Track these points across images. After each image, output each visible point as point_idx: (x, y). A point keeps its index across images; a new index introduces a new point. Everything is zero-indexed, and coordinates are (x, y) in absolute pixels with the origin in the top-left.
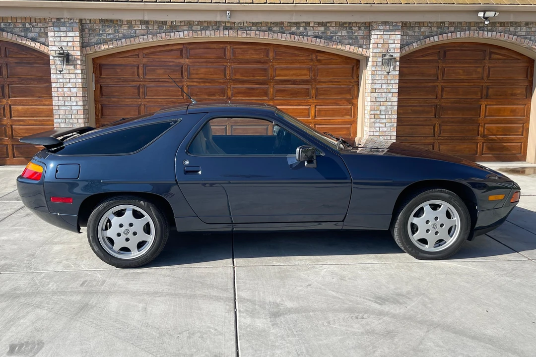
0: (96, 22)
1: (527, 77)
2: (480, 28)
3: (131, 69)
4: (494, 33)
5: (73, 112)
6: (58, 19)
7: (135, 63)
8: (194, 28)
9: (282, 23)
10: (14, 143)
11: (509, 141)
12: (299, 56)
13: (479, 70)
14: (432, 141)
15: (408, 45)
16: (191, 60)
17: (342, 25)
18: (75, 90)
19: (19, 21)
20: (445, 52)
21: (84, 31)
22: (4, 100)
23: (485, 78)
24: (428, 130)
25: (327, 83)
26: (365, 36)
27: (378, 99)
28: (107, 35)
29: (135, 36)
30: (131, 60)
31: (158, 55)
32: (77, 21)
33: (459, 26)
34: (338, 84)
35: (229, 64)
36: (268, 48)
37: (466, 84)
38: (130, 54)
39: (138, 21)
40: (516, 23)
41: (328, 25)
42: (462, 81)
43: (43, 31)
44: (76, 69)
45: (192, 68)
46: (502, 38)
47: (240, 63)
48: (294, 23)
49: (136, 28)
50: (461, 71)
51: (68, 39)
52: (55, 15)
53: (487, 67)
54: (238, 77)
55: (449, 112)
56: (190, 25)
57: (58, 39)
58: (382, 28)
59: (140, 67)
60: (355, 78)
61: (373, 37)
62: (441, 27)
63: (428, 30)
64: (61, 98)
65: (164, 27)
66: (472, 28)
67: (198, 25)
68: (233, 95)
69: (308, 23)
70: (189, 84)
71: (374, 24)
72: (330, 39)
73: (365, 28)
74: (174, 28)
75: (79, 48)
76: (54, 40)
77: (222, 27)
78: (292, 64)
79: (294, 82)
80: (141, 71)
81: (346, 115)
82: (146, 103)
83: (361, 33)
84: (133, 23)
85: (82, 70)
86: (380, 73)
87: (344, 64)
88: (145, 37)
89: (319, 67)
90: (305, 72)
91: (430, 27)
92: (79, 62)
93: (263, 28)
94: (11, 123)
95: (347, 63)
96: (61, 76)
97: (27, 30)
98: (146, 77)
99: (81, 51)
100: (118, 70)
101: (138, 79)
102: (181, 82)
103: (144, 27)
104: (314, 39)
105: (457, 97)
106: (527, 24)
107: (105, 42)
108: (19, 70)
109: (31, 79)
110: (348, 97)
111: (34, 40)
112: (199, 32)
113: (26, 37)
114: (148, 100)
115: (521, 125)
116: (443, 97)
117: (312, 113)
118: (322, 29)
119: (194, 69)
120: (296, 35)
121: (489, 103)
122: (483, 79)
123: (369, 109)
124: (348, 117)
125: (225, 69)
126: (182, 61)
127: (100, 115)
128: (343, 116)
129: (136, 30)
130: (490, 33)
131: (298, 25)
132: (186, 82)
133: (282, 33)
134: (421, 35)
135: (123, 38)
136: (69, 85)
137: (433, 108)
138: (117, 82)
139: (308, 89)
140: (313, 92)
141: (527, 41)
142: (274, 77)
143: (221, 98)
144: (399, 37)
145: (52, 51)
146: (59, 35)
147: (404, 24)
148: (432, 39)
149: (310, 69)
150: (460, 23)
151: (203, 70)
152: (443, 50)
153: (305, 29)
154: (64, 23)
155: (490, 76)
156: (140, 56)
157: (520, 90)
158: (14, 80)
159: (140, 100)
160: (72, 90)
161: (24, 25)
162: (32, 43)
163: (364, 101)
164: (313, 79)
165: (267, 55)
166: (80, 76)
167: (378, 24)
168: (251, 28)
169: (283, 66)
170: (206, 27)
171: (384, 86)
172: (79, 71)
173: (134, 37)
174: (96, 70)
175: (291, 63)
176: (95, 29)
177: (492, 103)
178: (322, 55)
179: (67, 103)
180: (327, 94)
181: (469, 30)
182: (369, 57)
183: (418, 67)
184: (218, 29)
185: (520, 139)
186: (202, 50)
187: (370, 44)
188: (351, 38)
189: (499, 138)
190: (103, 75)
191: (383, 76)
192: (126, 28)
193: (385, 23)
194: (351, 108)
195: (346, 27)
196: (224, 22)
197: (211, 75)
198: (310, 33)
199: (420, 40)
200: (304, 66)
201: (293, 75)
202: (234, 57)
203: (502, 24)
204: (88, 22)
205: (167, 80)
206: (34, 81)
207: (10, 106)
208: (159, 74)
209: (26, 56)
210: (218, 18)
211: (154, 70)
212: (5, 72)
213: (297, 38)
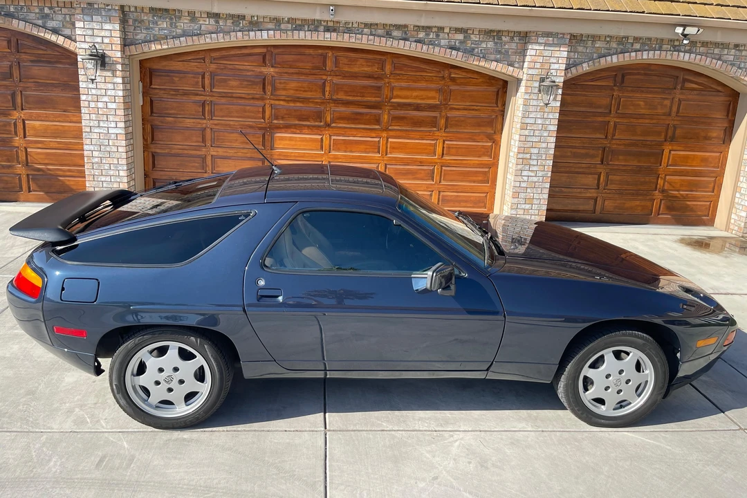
0: (145, 11)
1: (728, 116)
2: (674, 46)
3: (194, 77)
4: (693, 56)
5: (110, 136)
6: (89, 4)
7: (200, 70)
8: (283, 26)
9: (406, 26)
10: (29, 173)
11: (695, 199)
12: (426, 72)
13: (667, 103)
14: (595, 195)
15: (575, 65)
16: (277, 70)
17: (488, 32)
18: (113, 106)
19: (35, 4)
20: (623, 76)
21: (127, 22)
22: (15, 112)
23: (673, 114)
24: (590, 180)
25: (462, 111)
26: (519, 51)
27: (529, 139)
28: (159, 30)
29: (200, 34)
30: (193, 67)
31: (230, 61)
32: (117, 8)
33: (647, 44)
34: (477, 112)
35: (329, 78)
36: (383, 58)
37: (647, 121)
38: (191, 57)
39: (204, 13)
40: (722, 44)
41: (469, 32)
42: (642, 116)
43: (68, 19)
44: (114, 76)
45: (278, 81)
46: (702, 63)
47: (344, 77)
48: (423, 27)
49: (200, 23)
50: (642, 103)
51: (103, 33)
53: (677, 100)
54: (341, 96)
55: (621, 157)
56: (277, 21)
57: (90, 32)
58: (543, 41)
59: (206, 76)
60: (500, 105)
61: (529, 52)
62: (623, 44)
63: (605, 46)
64: (93, 117)
65: (240, 23)
66: (665, 47)
67: (288, 22)
68: (333, 121)
69: (441, 29)
70: (273, 102)
71: (532, 34)
72: (470, 52)
73: (519, 40)
74: (255, 25)
75: (119, 48)
76: (84, 33)
77: (322, 28)
78: (416, 83)
79: (418, 108)
80: (207, 82)
81: (484, 155)
82: (214, 127)
83: (514, 46)
84: (197, 15)
85: (123, 78)
86: (535, 103)
87: (487, 86)
88: (214, 36)
89: (453, 87)
90: (432, 94)
91: (608, 42)
92: (119, 67)
93: (380, 32)
94: (24, 145)
95: (491, 85)
96: (94, 86)
97: (45, 17)
98: (214, 90)
99: (123, 51)
100: (176, 79)
101: (203, 93)
102: (262, 99)
103: (212, 21)
104: (448, 50)
105: (632, 138)
106: (736, 46)
107: (157, 39)
108: (36, 71)
109: (52, 85)
110: (490, 131)
111: (55, 31)
112: (289, 33)
113: (44, 27)
114: (216, 122)
115: (713, 179)
116: (615, 138)
117: (439, 150)
118: (461, 37)
119: (280, 83)
120: (424, 43)
121: (675, 148)
122: (670, 115)
123: (516, 150)
124: (486, 159)
125: (324, 83)
126: (264, 70)
127: (149, 140)
128: (479, 157)
129: (201, 25)
130: (687, 55)
131: (428, 30)
132: (269, 99)
133: (405, 39)
134: (594, 53)
135: (183, 36)
136: (106, 99)
137: (600, 152)
138: (173, 95)
139: (436, 117)
140: (443, 122)
141: (735, 69)
142: (391, 98)
143: (317, 123)
144: (565, 54)
145: (81, 48)
146: (90, 27)
147: (573, 37)
148: (609, 58)
149: (439, 91)
150: (650, 39)
151: (293, 85)
152: (620, 75)
153: (438, 36)
154: (98, 9)
155: (681, 111)
156: (207, 60)
157: (716, 133)
158: (29, 85)
159: (205, 121)
160: (110, 105)
161: (42, 10)
162: (53, 36)
163: (510, 138)
164: (444, 105)
165: (382, 69)
166: (121, 87)
167: (537, 36)
168: (362, 31)
169: (404, 84)
170: (300, 25)
171: (539, 121)
172: (120, 80)
173: (198, 35)
174: (144, 76)
175: (415, 81)
176: (143, 21)
177: (679, 148)
178: (456, 71)
179: (102, 124)
180: (461, 126)
181: (660, 49)
182: (521, 80)
183: (585, 95)
184: (316, 30)
185: (709, 197)
186: (293, 56)
187: (524, 62)
188: (500, 52)
189: (681, 194)
190: (155, 85)
191: (539, 108)
192: (186, 21)
193: (548, 35)
194: (492, 146)
195: (494, 36)
196: (324, 21)
197: (305, 91)
198: (443, 43)
199: (592, 59)
200: (433, 86)
201: (416, 97)
202: (336, 69)
203: (705, 44)
204: (132, 9)
205: (243, 96)
206: (56, 87)
207: (24, 121)
208: (232, 87)
209: (45, 52)
210: (317, 15)
211: (225, 81)
212: (16, 74)
213: (425, 47)
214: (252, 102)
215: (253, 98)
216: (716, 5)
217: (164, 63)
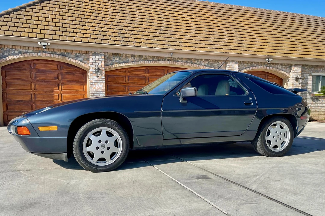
0: (111, 54)
3: (122, 77)
4: (270, 67)
6: (95, 52)
7: (124, 75)
8: (155, 59)
9: (191, 59)
16: (149, 75)
17: (215, 61)
18: (101, 86)
19: (74, 52)
21: (106, 58)
26: (224, 66)
28: (115, 61)
30: (122, 74)
31: (134, 72)
32: (104, 53)
38: (122, 71)
39: (130, 55)
40: (277, 64)
41: (210, 61)
43: (85, 57)
44: (102, 76)
46: (273, 70)
48: (196, 59)
49: (129, 58)
51: (99, 62)
52: (94, 50)
56: (153, 58)
57: (94, 62)
58: (231, 63)
59: (126, 77)
61: (227, 67)
62: (252, 64)
65: (141, 58)
67: (156, 58)
69: (202, 60)
71: (227, 61)
73: (224, 63)
74: (146, 59)
75: (104, 66)
76: (92, 62)
77: (167, 60)
84: (128, 56)
88: (133, 62)
91: (248, 64)
92: (104, 73)
93: (184, 61)
97: (77, 57)
98: (129, 82)
99: (105, 68)
100: (116, 78)
101: (125, 83)
103: (133, 58)
104: (204, 66)
106: (281, 64)
107: (115, 64)
108: (67, 76)
109: (73, 81)
111: (81, 61)
112: (157, 61)
113: (77, 60)
118: (207, 62)
126: (145, 74)
130: (269, 67)
131: (198, 60)
133: (192, 63)
134: (245, 67)
135: (123, 63)
136: (99, 84)
138: (115, 84)
144: (238, 67)
145: (91, 67)
147: (239, 62)
148: (249, 69)
150: (258, 63)
153: (201, 62)
154: (98, 54)
156: (127, 72)
159: (126, 93)
161: (76, 54)
166: (104, 80)
167: (229, 62)
168: (179, 61)
170: (160, 59)
172: (104, 77)
173: (128, 62)
176: (110, 58)
179: (97, 93)
181: (261, 66)
184: (165, 60)
186: (154, 70)
190: (109, 80)
192: (124, 58)
195: (217, 62)
196: (168, 57)
198: (202, 64)
199: (244, 69)
203: (273, 64)
204: (107, 54)
205: (139, 83)
206: (74, 82)
207: (62, 94)
208: (134, 81)
209: (71, 70)
210: (167, 55)
211: (133, 78)
212: (60, 77)
213: (198, 65)
214: (141, 85)
215: (142, 84)
216: (275, 53)
217: (113, 73)
